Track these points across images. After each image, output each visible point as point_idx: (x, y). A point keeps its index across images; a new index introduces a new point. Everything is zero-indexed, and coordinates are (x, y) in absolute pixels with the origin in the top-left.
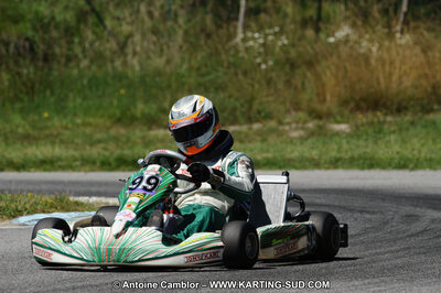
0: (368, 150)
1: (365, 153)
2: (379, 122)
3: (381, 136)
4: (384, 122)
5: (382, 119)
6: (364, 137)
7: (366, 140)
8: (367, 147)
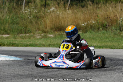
0: (58, 42)
1: (57, 43)
2: (62, 34)
3: (62, 38)
4: (63, 34)
5: (62, 33)
6: (57, 38)
7: (58, 39)
8: (58, 41)
